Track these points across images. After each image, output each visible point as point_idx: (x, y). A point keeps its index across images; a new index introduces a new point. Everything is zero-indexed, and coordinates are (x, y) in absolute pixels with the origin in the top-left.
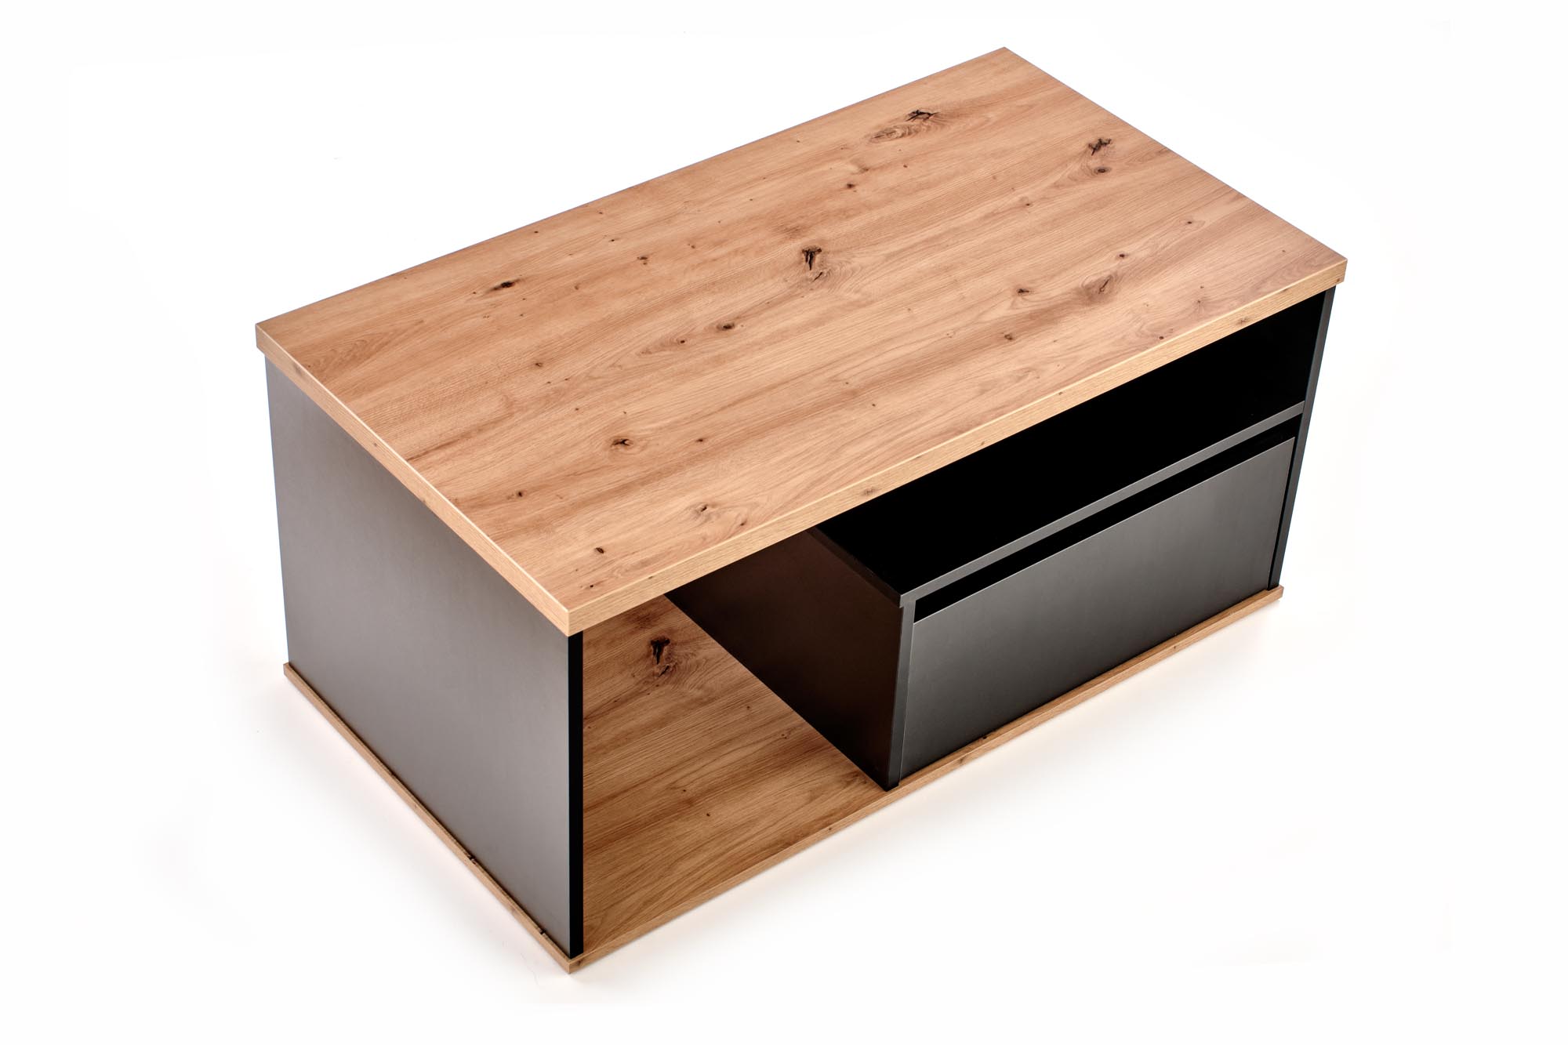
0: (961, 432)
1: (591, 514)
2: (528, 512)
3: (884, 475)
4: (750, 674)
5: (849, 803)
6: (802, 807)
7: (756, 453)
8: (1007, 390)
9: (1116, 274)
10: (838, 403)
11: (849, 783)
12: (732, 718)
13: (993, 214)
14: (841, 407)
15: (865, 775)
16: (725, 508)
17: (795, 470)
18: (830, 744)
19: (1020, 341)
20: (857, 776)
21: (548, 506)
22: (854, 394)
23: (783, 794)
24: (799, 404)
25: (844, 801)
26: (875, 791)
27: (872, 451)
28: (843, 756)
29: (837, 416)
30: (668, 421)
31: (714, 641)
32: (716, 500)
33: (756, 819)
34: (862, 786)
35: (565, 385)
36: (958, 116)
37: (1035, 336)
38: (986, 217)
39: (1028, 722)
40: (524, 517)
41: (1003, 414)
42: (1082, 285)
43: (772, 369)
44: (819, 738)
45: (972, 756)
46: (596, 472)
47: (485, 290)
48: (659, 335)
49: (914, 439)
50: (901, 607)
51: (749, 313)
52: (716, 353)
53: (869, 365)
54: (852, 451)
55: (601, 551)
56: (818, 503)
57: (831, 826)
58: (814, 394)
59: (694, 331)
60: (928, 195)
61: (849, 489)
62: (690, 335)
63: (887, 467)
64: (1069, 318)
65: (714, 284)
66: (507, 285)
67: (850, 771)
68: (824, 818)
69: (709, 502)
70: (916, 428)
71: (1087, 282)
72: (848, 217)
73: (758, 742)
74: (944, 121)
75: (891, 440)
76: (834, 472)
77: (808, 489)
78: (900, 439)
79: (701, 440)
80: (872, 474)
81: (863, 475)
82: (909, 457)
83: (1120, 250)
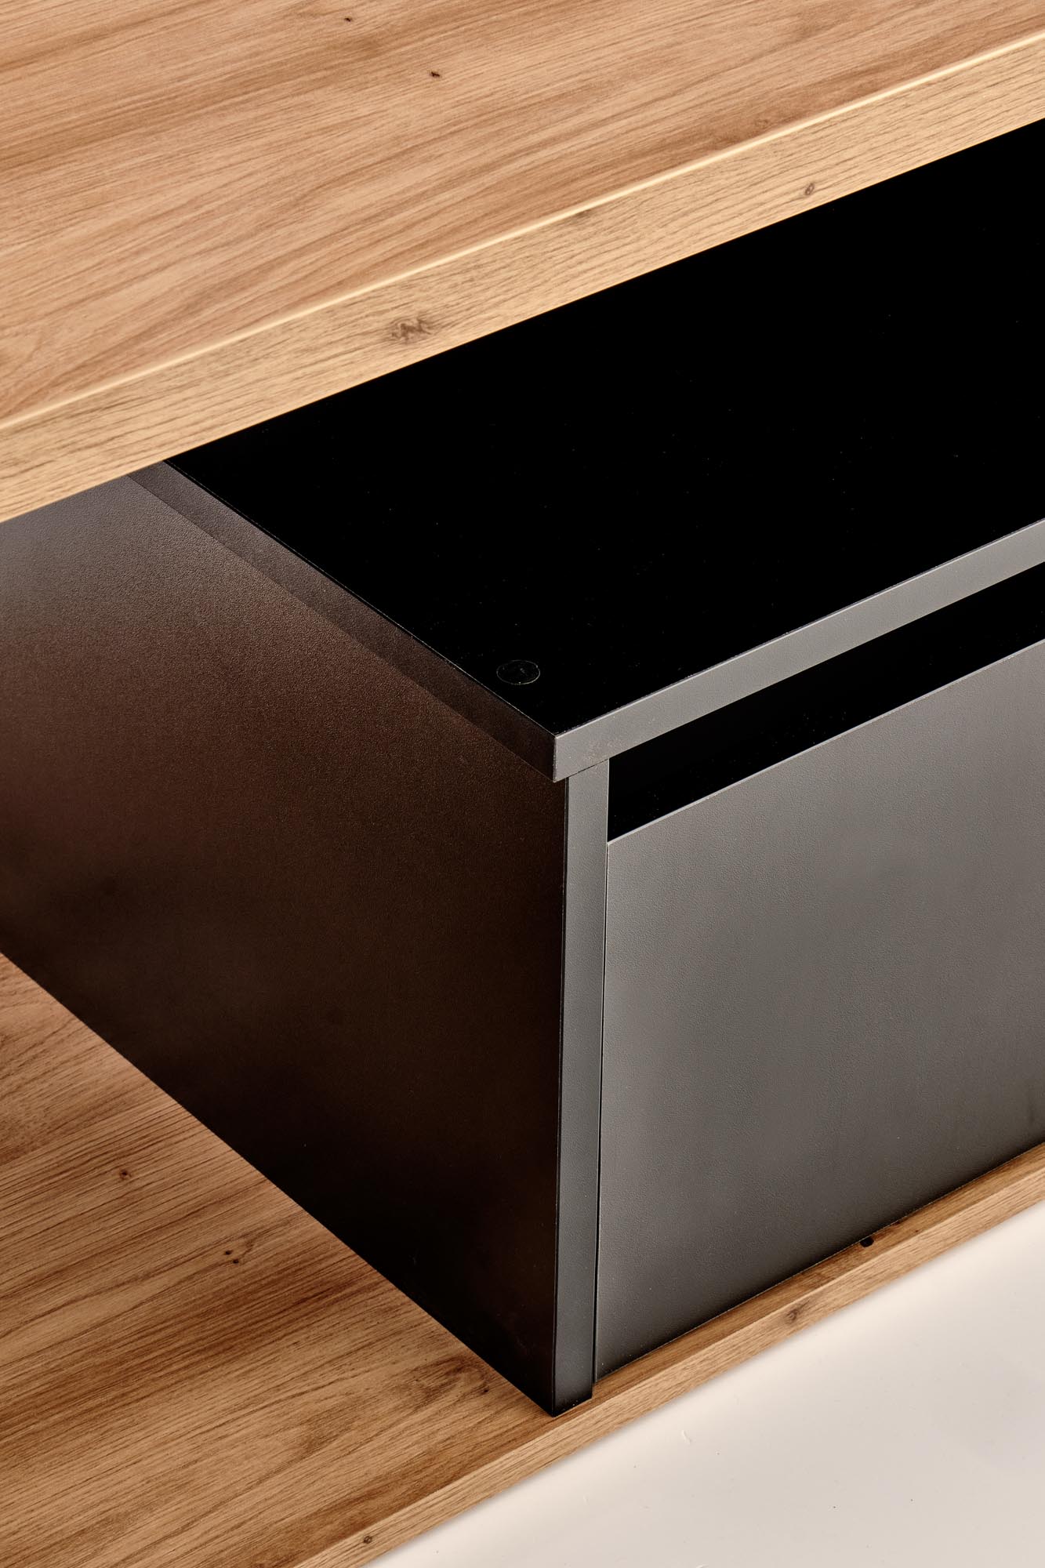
0: (732, 140)
3: (463, 268)
4: (137, 1075)
5: (431, 1456)
6: (278, 1471)
7: (16, 213)
8: (886, 26)
10: (310, 71)
11: (431, 1395)
12: (71, 1206)
14: (323, 83)
15: (486, 1366)
17: (145, 257)
18: (377, 1276)
20: (459, 1370)
22: (370, 46)
23: (221, 1431)
24: (180, 79)
25: (416, 1451)
26: (516, 1415)
28: (417, 1312)
29: (308, 106)
31: (31, 984)
33: (127, 1514)
34: (476, 1403)
39: (1003, 1193)
41: (875, 90)
44: (342, 1257)
45: (828, 1299)
49: (567, 163)
50: (558, 778)
54: (353, 199)
56: (218, 355)
57: (370, 1530)
58: (235, 49)
61: (331, 311)
63: (474, 239)
67: (433, 1357)
68: (350, 1503)
70: (578, 132)
73: (148, 1276)
75: (488, 168)
76: (281, 261)
77: (191, 308)
78: (523, 162)
80: (416, 263)
81: (387, 265)
82: (554, 211)
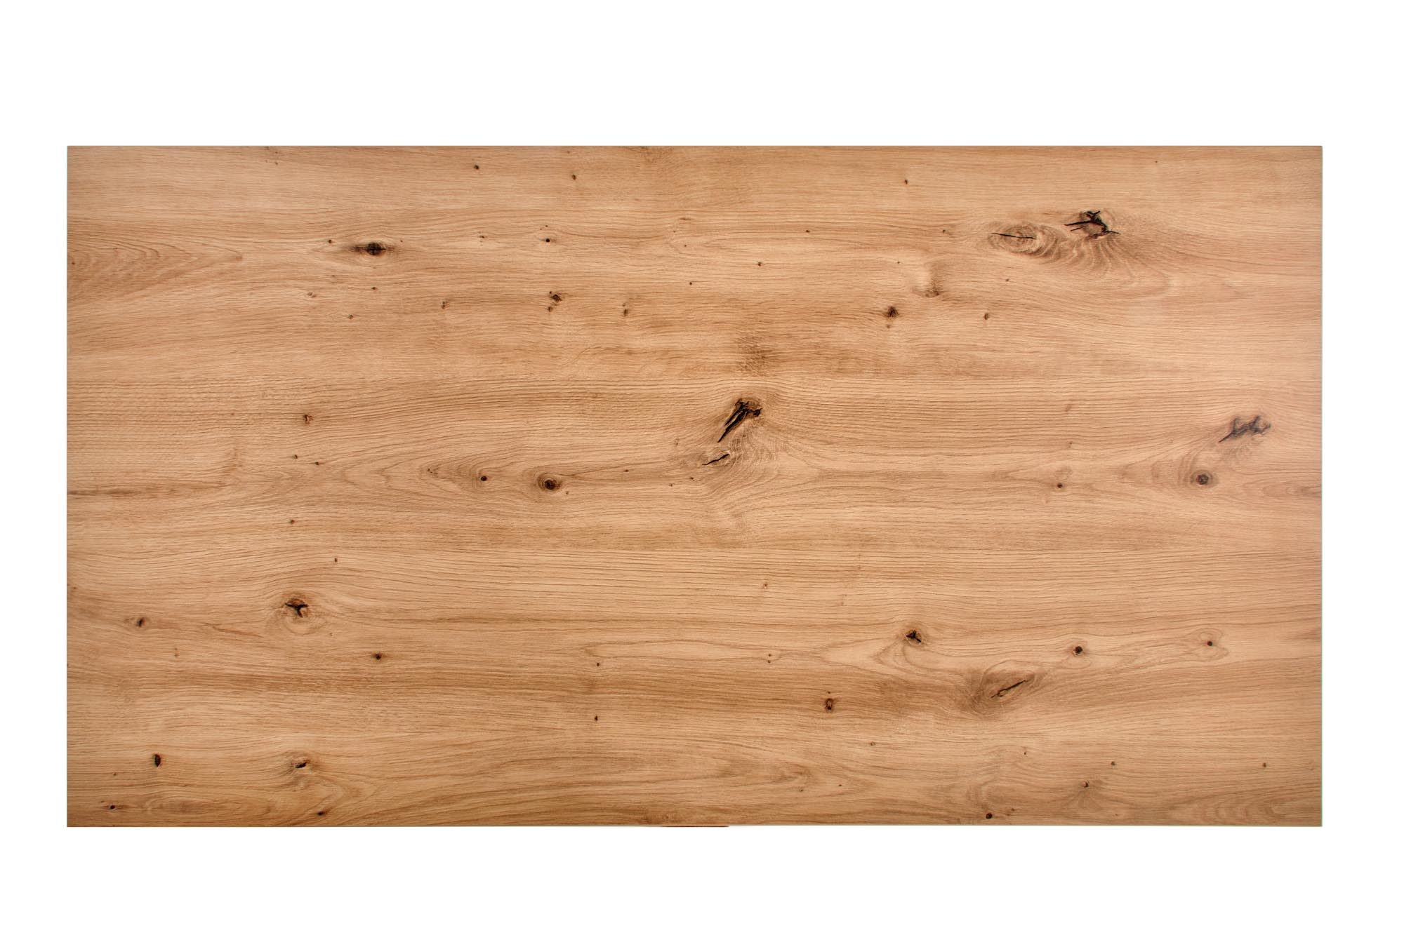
1: (185, 699)
2: (130, 656)
9: (1042, 675)
13: (1005, 476)
16: (323, 778)
19: (837, 717)
21: (156, 659)
27: (537, 788)
30: (371, 603)
32: (326, 761)
35: (308, 470)
36: (1135, 257)
37: (858, 721)
38: (993, 476)
40: (121, 661)
42: (985, 673)
43: (538, 588)
46: (238, 637)
47: (348, 243)
48: (468, 450)
51: (593, 475)
52: (504, 523)
53: (646, 649)
55: (158, 760)
59: (511, 468)
60: (964, 390)
62: (500, 473)
64: (922, 715)
65: (596, 396)
66: (375, 249)
69: (314, 759)
71: (998, 669)
72: (839, 371)
74: (1111, 256)
79: (378, 657)
83: (1085, 638)
